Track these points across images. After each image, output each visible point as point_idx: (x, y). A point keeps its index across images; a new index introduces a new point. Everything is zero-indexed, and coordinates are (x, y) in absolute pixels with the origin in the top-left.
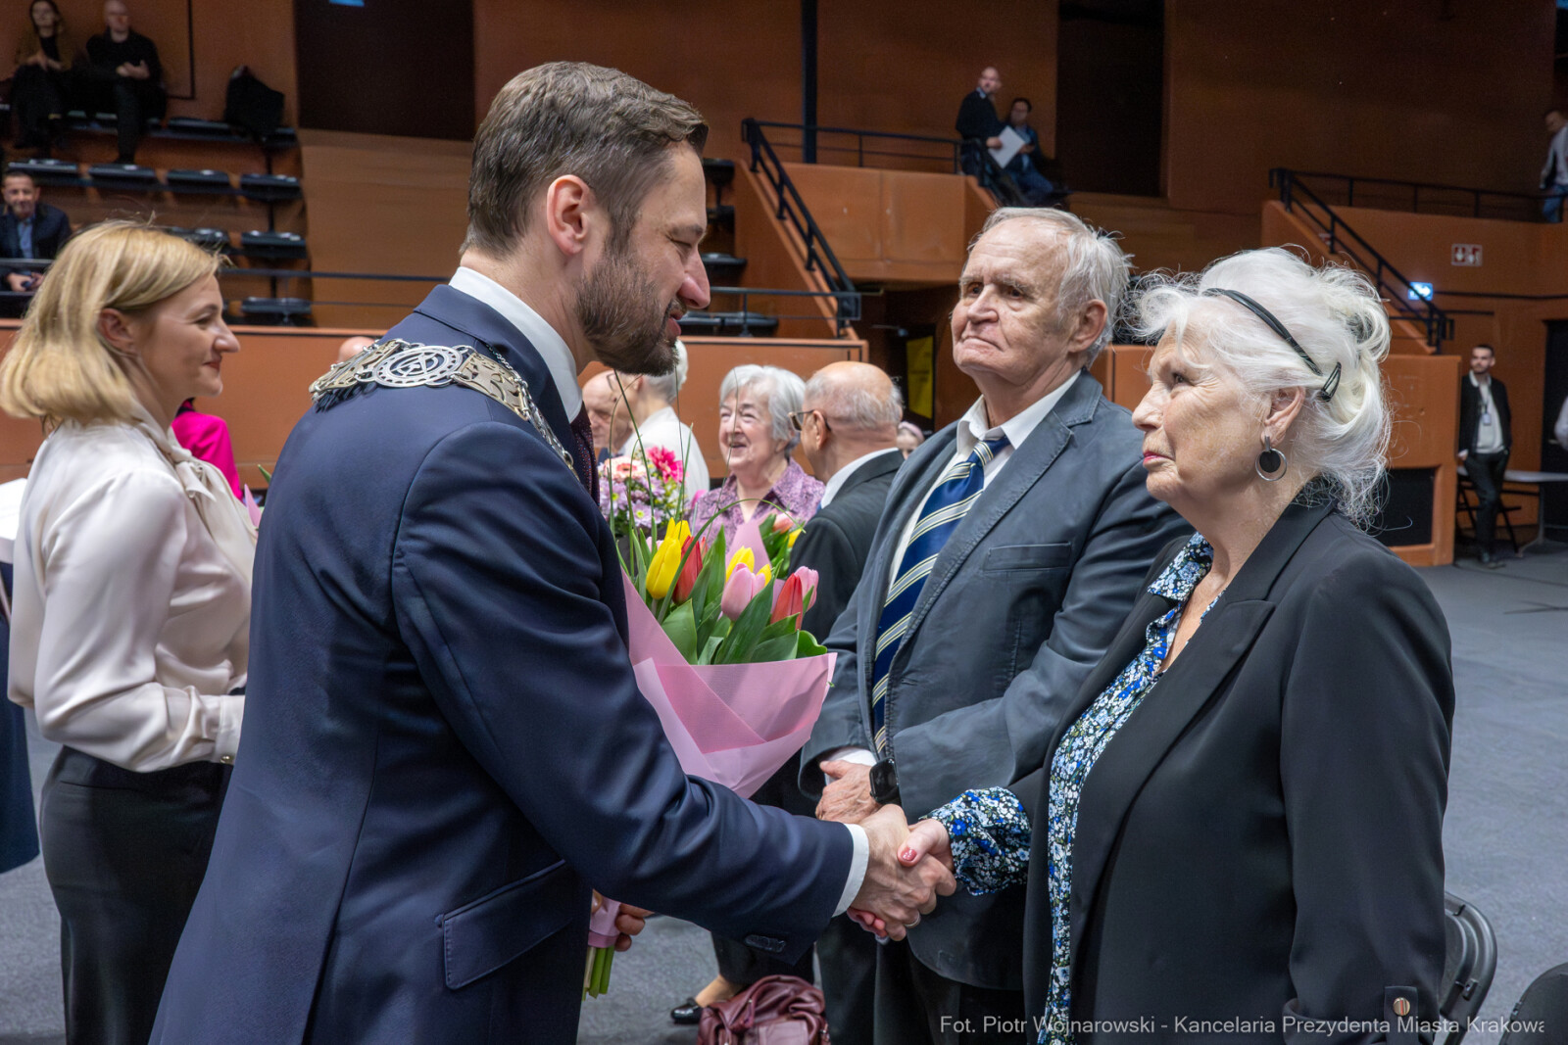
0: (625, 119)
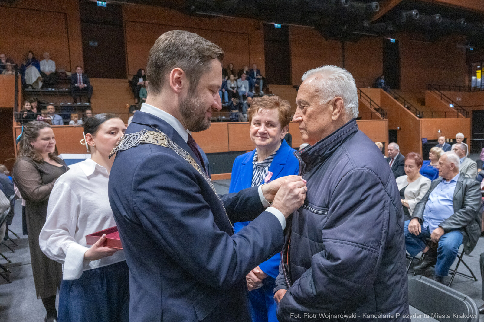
0: (197, 51)
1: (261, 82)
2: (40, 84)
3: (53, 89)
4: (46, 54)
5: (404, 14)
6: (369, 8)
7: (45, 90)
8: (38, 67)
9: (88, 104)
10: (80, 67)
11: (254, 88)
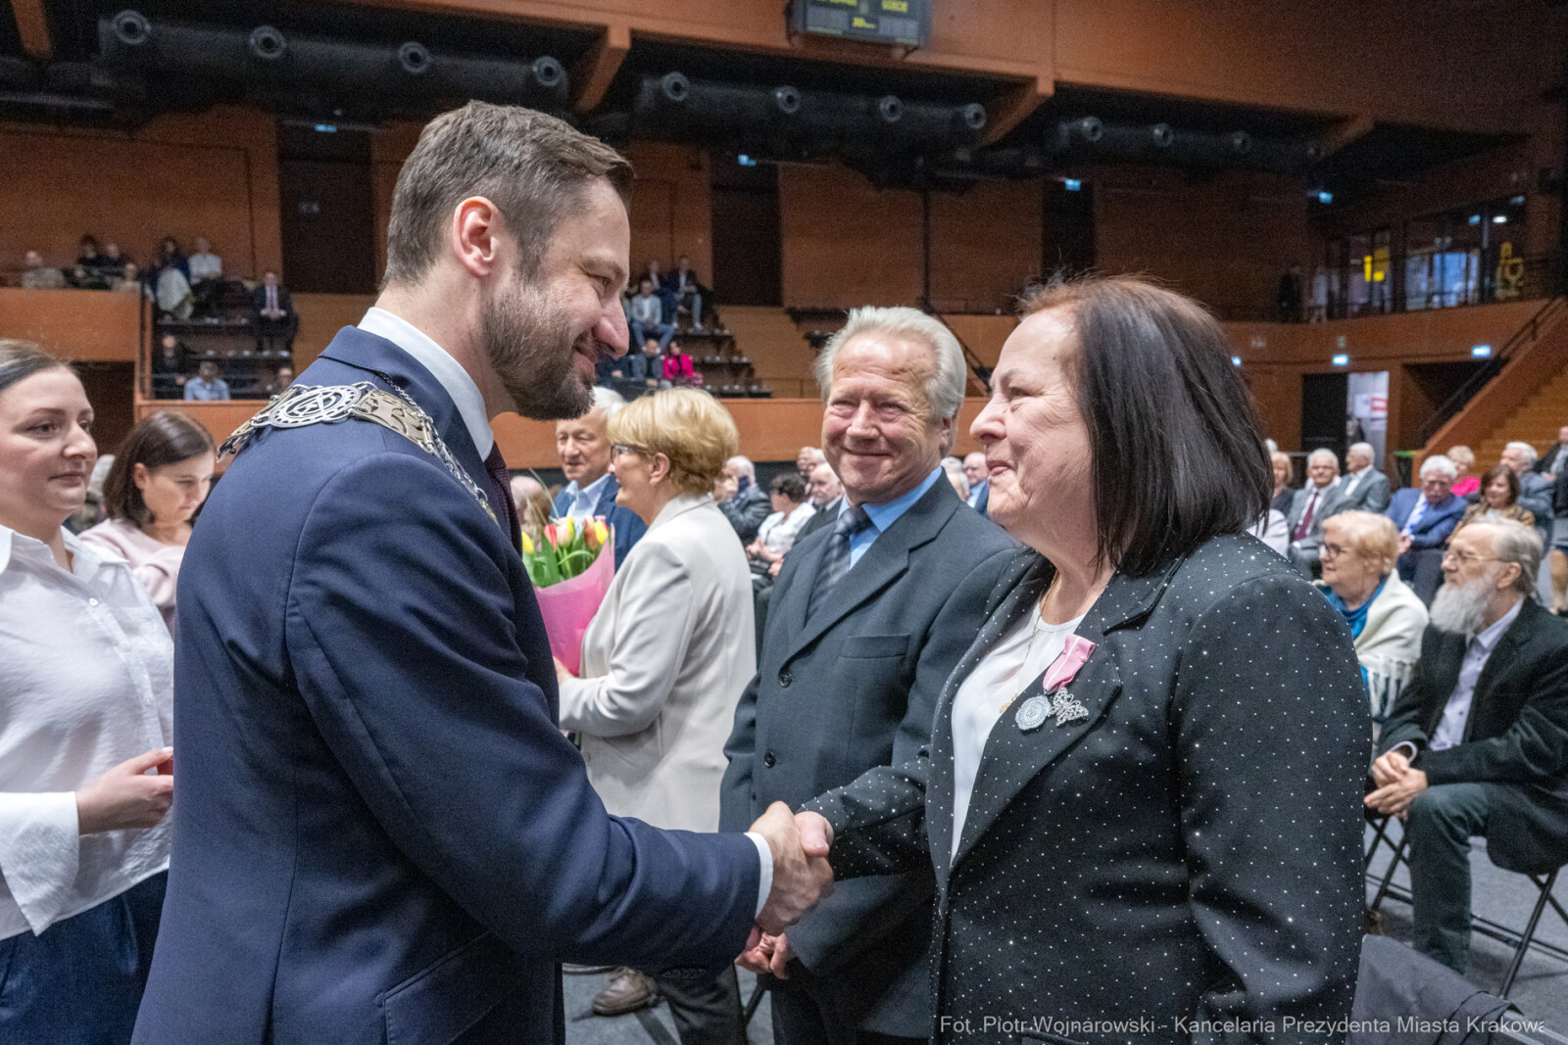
1: (698, 300)
2: (189, 310)
3: (215, 321)
4: (202, 243)
5: (1065, 128)
6: (958, 119)
7: (198, 323)
8: (185, 270)
9: (285, 354)
10: (275, 273)
11: (675, 316)
